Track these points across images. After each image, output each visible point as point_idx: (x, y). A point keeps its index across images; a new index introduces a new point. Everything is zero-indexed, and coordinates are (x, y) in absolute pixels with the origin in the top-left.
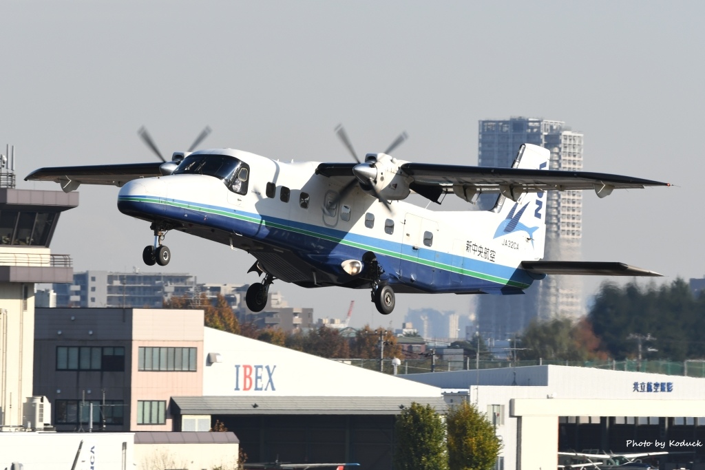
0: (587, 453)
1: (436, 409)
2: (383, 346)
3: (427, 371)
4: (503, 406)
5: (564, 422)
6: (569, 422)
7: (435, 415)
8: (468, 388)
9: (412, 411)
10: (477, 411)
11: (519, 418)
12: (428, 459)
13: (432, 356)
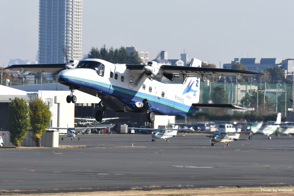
0: (86, 118)
1: (25, 100)
2: (2, 74)
3: (21, 85)
4: (52, 99)
5: (77, 105)
6: (79, 105)
7: (25, 103)
8: (38, 91)
9: (15, 101)
10: (42, 101)
11: (59, 104)
12: (22, 120)
13: (23, 78)
